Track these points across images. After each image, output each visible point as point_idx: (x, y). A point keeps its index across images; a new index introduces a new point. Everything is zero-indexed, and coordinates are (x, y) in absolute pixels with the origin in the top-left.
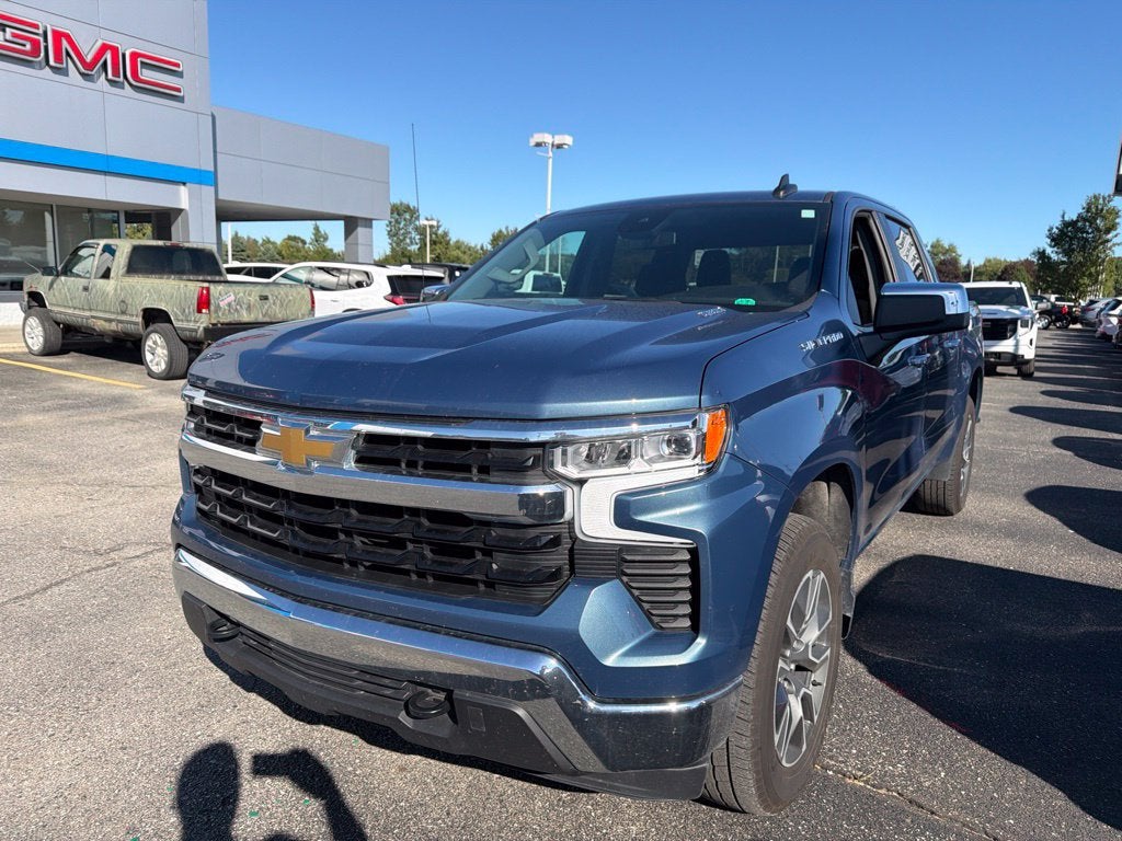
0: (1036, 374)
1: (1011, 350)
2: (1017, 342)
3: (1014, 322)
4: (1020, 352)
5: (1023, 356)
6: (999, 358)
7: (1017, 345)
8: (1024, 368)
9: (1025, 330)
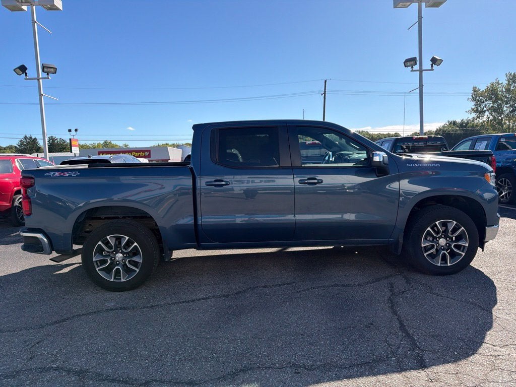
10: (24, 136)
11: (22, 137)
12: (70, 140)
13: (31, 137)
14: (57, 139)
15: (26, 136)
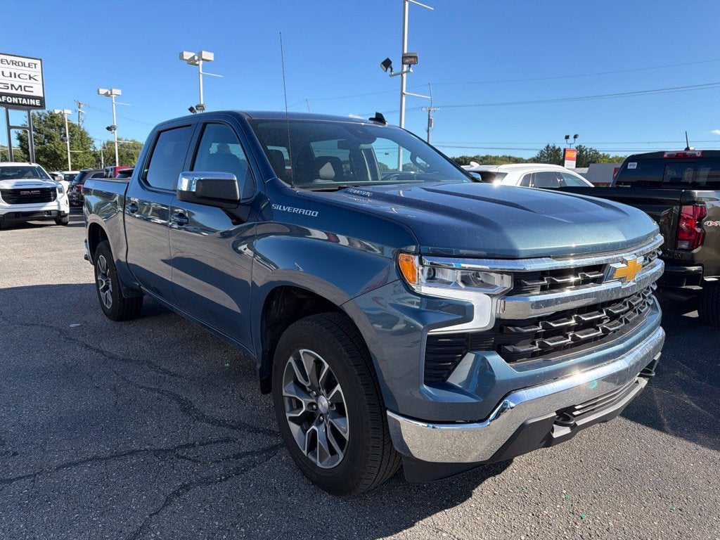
0: (69, 223)
1: (56, 208)
2: (59, 203)
3: (54, 189)
4: (62, 209)
5: (64, 212)
6: (50, 214)
7: (59, 205)
8: (63, 219)
9: (62, 194)
10: (547, 145)
11: (543, 147)
12: (565, 150)
13: (554, 147)
14: (586, 150)
15: (548, 146)
